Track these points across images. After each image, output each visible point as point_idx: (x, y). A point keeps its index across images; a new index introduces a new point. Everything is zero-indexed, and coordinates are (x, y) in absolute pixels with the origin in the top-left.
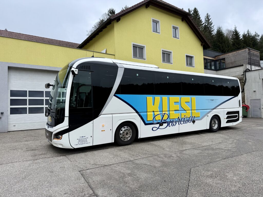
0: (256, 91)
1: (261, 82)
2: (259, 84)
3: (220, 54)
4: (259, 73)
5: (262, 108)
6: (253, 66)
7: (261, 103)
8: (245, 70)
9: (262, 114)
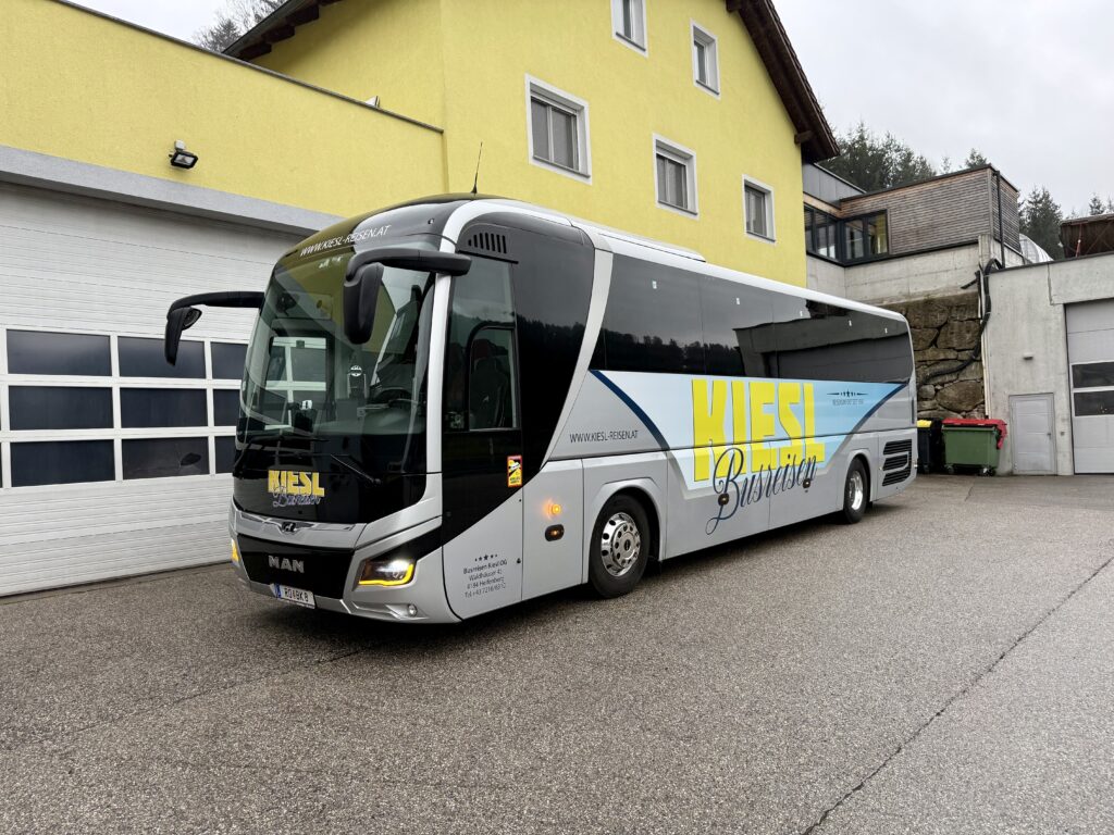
0: (1036, 358)
1: (1061, 317)
2: (1050, 328)
3: (856, 193)
4: (1049, 280)
5: (1062, 433)
6: (1006, 250)
7: (1058, 412)
8: (985, 265)
9: (1060, 457)
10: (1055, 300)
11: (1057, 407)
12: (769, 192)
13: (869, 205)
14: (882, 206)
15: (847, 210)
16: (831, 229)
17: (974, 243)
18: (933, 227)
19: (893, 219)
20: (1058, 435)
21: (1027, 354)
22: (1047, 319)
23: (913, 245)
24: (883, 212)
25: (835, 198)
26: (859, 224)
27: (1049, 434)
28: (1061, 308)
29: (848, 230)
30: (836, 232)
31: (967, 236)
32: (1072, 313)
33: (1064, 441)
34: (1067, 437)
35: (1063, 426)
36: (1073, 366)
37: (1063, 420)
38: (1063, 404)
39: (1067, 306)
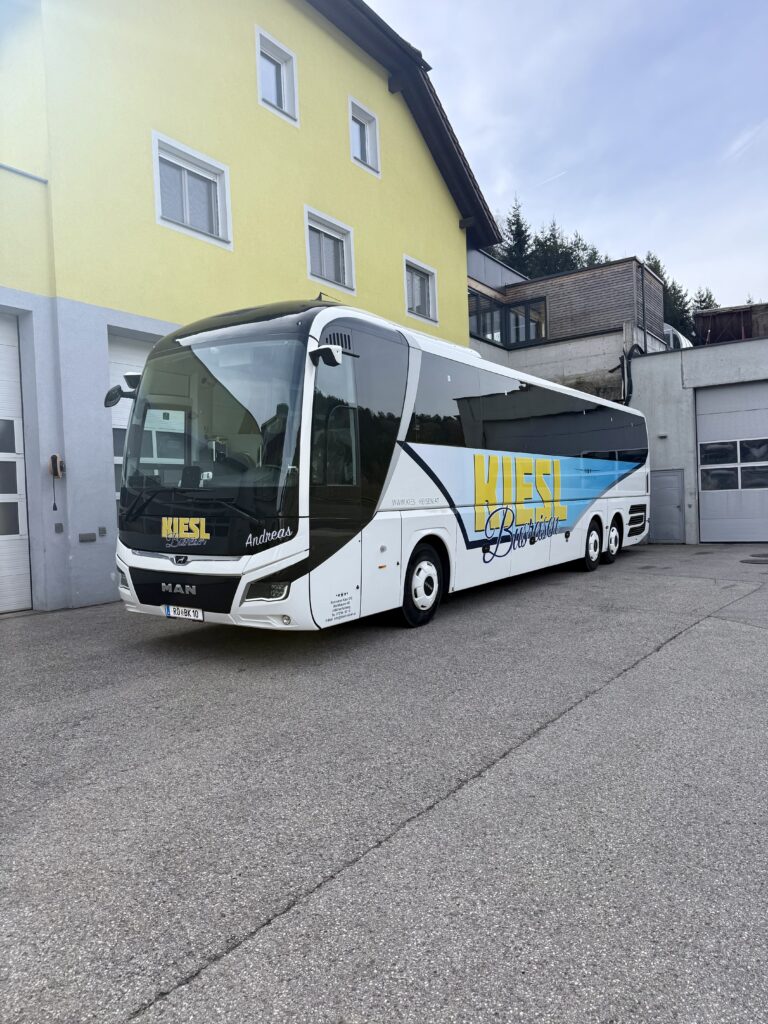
0: (669, 438)
1: (690, 399)
2: (682, 410)
3: (520, 280)
4: (682, 366)
5: (690, 506)
6: (648, 336)
7: (687, 486)
8: (628, 350)
9: (688, 527)
10: (687, 384)
11: (686, 481)
12: (433, 274)
13: (532, 291)
14: (542, 293)
15: (511, 296)
16: (497, 315)
17: (620, 330)
18: (585, 314)
19: (551, 306)
20: (687, 508)
21: (662, 433)
22: (679, 401)
23: (569, 330)
24: (543, 299)
25: (500, 284)
26: (521, 309)
27: (679, 507)
28: (690, 392)
29: (512, 316)
30: (501, 318)
31: (614, 323)
32: (701, 396)
33: (691, 514)
34: (694, 510)
35: (690, 500)
36: (701, 445)
37: (691, 494)
38: (691, 479)
39: (696, 390)
